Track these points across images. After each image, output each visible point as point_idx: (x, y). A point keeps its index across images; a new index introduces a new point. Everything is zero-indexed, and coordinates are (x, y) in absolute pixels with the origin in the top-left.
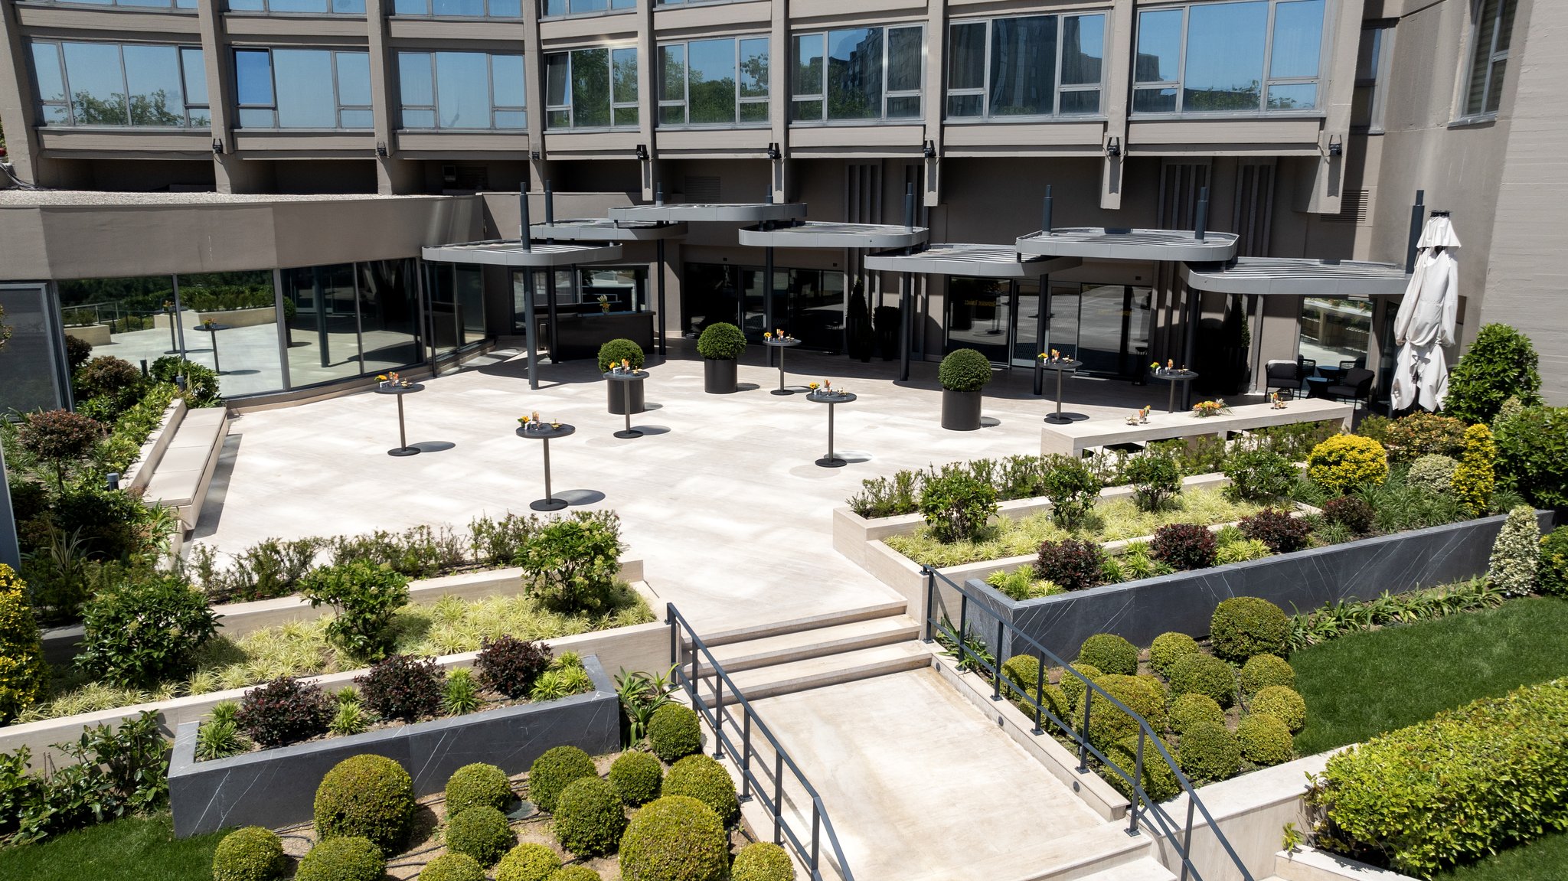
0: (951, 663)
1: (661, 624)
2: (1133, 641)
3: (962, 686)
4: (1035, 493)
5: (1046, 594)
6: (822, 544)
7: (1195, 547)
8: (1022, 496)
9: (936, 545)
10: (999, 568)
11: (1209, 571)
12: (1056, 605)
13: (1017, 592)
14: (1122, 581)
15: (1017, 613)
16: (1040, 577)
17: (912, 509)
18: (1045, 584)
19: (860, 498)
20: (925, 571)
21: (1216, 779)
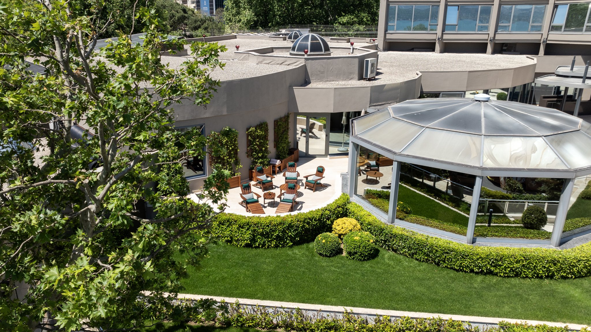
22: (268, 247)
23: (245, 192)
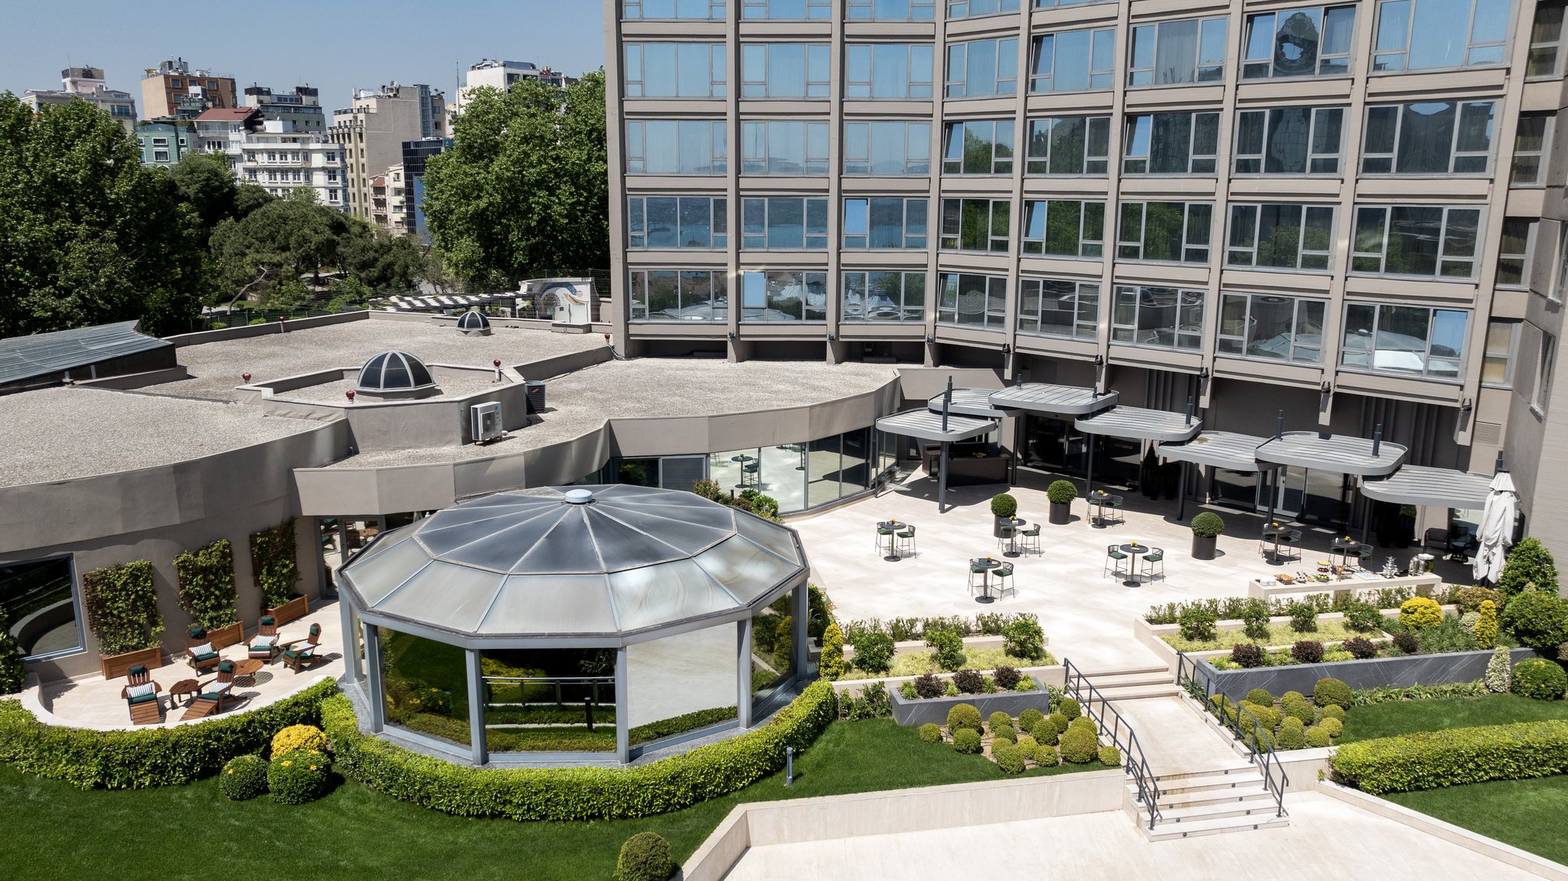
0: (1187, 695)
1: (1061, 666)
2: (1273, 693)
3: (1191, 705)
4: (1239, 617)
5: (1234, 668)
6: (1130, 633)
7: (1311, 653)
8: (1232, 618)
9: (1184, 641)
10: (1213, 655)
11: (1317, 665)
12: (1237, 674)
13: (1221, 667)
14: (1272, 665)
15: (1219, 676)
16: (1234, 660)
17: (1173, 621)
18: (1234, 664)
19: (1149, 614)
20: (1178, 654)
21: (1291, 749)
22: (138, 787)
23: (135, 681)
